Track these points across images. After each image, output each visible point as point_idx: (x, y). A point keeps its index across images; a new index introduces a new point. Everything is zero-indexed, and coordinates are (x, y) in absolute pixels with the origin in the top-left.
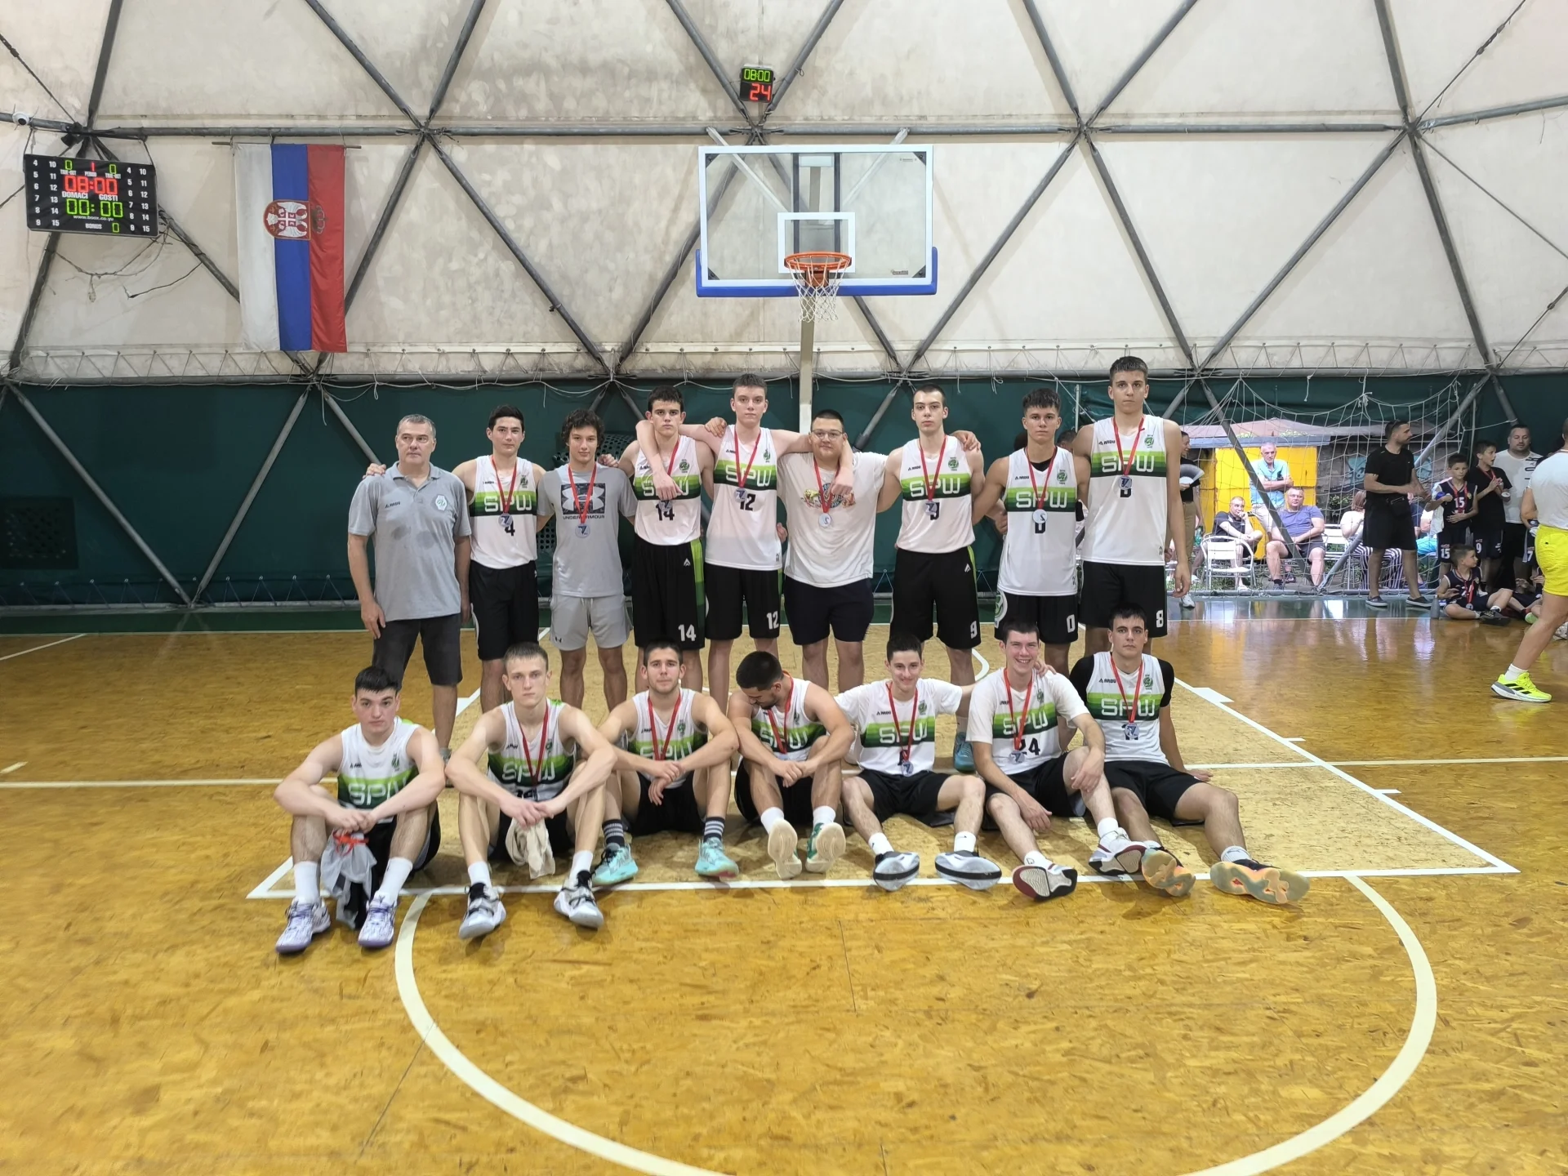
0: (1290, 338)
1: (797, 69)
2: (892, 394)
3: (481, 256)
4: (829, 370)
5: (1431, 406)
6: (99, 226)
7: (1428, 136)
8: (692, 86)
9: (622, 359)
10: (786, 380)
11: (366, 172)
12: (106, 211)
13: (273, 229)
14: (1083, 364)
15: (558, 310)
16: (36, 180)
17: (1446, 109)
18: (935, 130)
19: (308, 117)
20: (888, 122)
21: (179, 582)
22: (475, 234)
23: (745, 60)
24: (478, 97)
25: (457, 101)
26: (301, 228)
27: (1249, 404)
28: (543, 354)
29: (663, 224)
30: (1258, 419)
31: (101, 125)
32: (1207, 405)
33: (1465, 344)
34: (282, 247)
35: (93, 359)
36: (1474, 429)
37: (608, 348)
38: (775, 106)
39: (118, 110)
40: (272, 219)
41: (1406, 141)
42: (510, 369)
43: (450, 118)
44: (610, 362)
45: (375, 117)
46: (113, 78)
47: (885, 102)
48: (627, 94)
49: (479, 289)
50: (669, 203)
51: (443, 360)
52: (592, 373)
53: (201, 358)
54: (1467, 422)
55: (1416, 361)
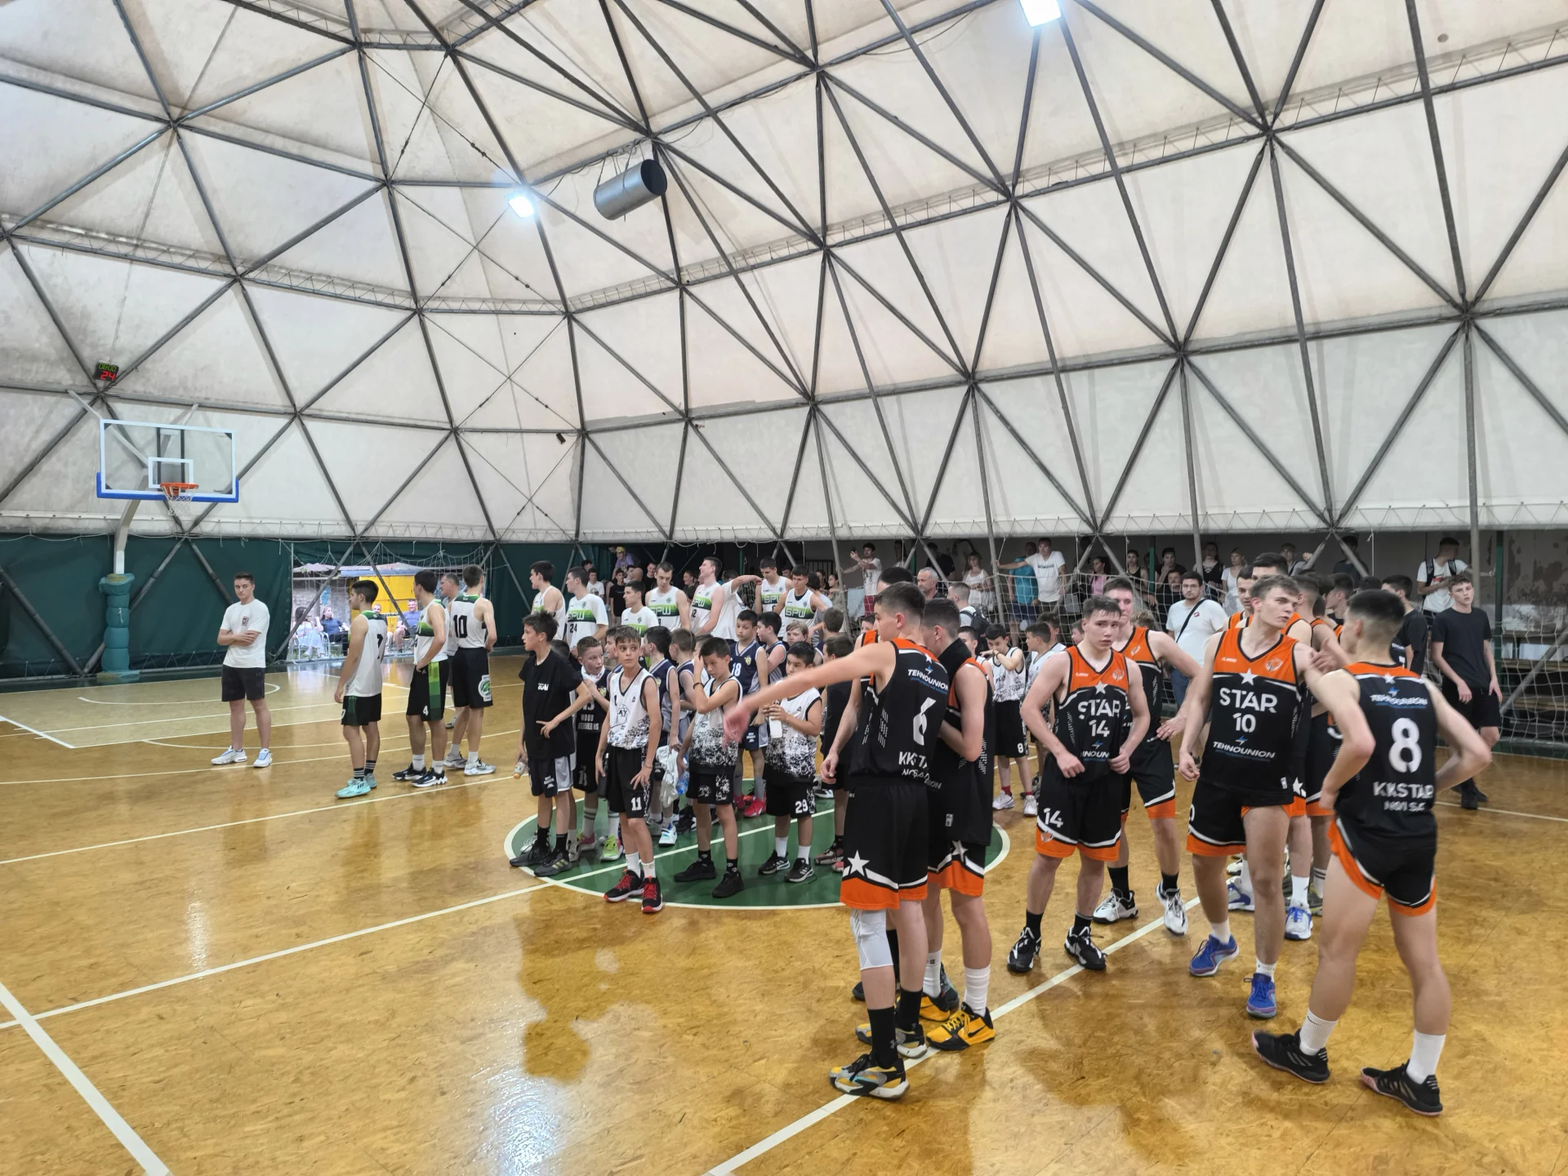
0: (404, 522)
1: (134, 367)
2: (178, 546)
4: (139, 531)
7: (461, 435)
8: (62, 367)
14: (295, 532)
18: (215, 406)
20: (187, 399)
23: (100, 358)
27: (385, 555)
29: (26, 440)
30: (389, 563)
32: (363, 556)
33: (485, 529)
38: (116, 383)
41: (453, 436)
47: (185, 389)
48: (15, 366)
50: (33, 428)
55: (464, 535)
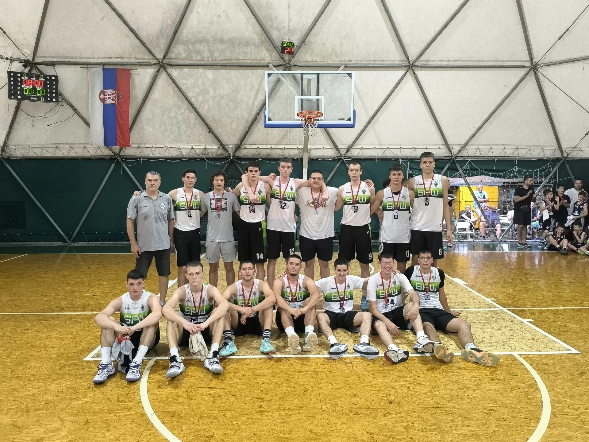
0: (488, 145)
1: (303, 42)
2: (338, 165)
3: (182, 111)
4: (314, 156)
5: (541, 171)
6: (36, 99)
7: (540, 70)
8: (263, 48)
9: (236, 151)
10: (298, 159)
11: (139, 79)
12: (39, 93)
13: (102, 100)
14: (410, 154)
15: (211, 132)
16: (12, 81)
17: (547, 60)
18: (355, 65)
19: (117, 58)
20: (337, 62)
21: (65, 234)
22: (180, 103)
23: (283, 38)
24: (182, 51)
25: (174, 53)
26: (113, 100)
27: (473, 170)
28: (205, 148)
29: (252, 100)
30: (476, 175)
31: (37, 60)
32: (457, 170)
33: (554, 148)
34: (106, 107)
35: (33, 149)
36: (557, 180)
37: (230, 147)
38: (295, 56)
39: (44, 54)
40: (102, 96)
41: (532, 72)
42: (193, 154)
43: (171, 59)
44: (231, 152)
45: (142, 58)
46: (42, 43)
47: (336, 54)
48: (238, 51)
49: (182, 124)
50: (254, 92)
51: (167, 150)
52: (224, 156)
53: (75, 149)
54: (555, 177)
55: (536, 154)
